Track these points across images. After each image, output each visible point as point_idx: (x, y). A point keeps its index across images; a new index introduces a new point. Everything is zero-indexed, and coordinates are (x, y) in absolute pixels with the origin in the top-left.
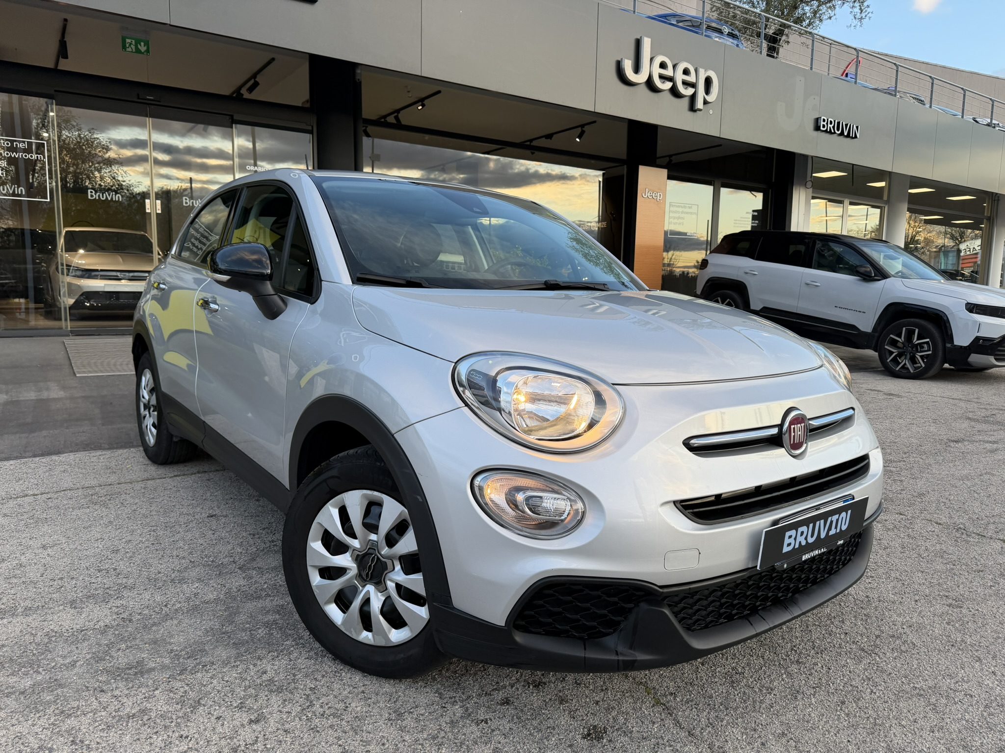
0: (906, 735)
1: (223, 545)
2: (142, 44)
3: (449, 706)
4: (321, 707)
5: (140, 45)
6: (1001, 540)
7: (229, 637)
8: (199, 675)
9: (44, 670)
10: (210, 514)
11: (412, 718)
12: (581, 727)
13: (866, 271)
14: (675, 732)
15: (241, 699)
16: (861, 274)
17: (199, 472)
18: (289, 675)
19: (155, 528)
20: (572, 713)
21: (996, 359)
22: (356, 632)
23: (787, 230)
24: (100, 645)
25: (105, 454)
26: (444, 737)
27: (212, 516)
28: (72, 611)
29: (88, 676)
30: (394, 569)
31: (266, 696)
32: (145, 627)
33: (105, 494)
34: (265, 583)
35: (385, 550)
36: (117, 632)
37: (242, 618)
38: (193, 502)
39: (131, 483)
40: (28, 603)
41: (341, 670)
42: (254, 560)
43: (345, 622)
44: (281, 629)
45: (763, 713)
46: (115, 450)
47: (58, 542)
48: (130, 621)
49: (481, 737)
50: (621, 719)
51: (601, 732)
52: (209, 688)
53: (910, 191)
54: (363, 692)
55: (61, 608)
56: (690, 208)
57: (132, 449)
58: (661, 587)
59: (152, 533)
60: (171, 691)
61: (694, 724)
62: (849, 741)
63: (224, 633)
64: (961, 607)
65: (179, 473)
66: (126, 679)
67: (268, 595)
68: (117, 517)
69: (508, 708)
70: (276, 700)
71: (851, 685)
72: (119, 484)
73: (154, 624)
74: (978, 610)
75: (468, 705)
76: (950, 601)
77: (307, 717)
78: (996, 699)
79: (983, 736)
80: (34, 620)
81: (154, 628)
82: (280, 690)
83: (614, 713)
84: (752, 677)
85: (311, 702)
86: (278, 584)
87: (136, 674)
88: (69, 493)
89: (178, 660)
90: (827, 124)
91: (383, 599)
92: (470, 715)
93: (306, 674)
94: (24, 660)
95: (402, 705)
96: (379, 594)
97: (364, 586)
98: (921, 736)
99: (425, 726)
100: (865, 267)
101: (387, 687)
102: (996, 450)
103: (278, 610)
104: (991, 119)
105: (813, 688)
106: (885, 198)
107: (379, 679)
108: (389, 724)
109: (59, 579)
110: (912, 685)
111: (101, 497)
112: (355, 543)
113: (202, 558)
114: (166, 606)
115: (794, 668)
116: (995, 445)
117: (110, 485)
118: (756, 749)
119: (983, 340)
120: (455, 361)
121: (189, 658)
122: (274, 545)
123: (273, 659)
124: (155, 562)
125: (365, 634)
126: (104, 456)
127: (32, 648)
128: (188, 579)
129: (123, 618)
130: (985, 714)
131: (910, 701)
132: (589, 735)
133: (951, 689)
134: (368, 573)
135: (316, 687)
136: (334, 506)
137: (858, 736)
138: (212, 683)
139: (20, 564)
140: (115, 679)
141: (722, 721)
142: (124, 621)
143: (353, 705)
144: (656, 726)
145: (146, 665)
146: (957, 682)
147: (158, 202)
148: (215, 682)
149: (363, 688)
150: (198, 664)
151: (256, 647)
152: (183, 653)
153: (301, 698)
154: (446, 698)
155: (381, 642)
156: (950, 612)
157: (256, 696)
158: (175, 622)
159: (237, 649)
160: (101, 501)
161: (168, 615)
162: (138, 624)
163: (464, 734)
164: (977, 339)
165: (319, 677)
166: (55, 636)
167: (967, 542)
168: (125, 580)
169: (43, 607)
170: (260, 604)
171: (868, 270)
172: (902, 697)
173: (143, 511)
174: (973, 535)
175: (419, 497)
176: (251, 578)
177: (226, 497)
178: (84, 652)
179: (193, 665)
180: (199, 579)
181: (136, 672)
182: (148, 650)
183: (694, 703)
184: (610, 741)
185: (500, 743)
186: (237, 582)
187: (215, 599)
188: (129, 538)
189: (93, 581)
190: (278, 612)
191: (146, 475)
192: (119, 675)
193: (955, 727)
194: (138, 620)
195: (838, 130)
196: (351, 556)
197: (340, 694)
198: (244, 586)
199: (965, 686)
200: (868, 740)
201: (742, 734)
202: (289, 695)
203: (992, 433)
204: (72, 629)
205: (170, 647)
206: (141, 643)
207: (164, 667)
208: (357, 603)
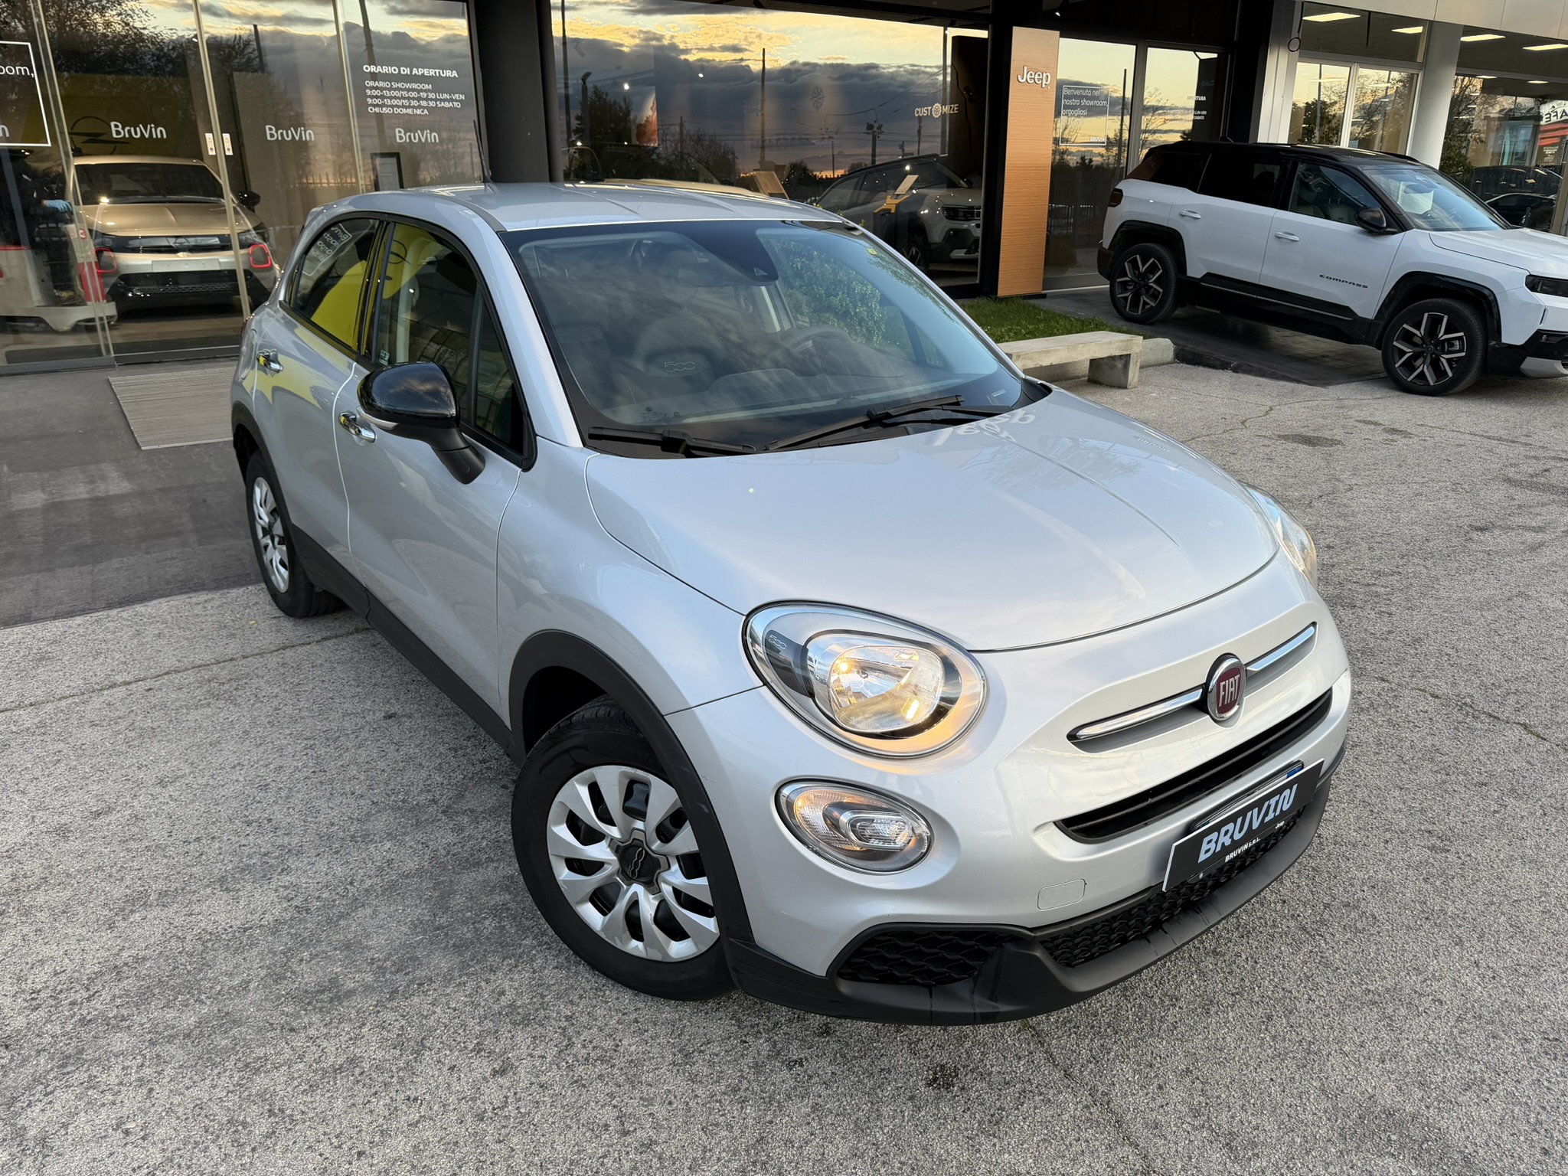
0: (1347, 1068)
1: (414, 770)
3: (750, 1039)
4: (584, 1046)
6: (1521, 724)
7: (446, 934)
8: (416, 999)
9: (208, 998)
10: (386, 712)
11: (704, 1060)
12: (926, 1068)
13: (1374, 218)
14: (1046, 1072)
15: (477, 1038)
16: (1366, 222)
17: (357, 631)
18: (535, 997)
19: (312, 743)
20: (913, 1046)
21: (1564, 365)
22: (621, 941)
23: (1251, 141)
24: (275, 954)
25: (213, 599)
26: (747, 1089)
27: (390, 717)
28: (225, 896)
29: (268, 1005)
30: (669, 867)
31: (510, 1032)
32: (329, 921)
33: (228, 677)
34: (483, 838)
35: (656, 845)
36: (293, 931)
37: (459, 901)
38: (359, 690)
39: (261, 654)
40: (160, 885)
41: (604, 986)
42: (461, 796)
43: (605, 928)
44: (515, 919)
45: (1163, 1039)
46: (225, 591)
47: (180, 773)
48: (307, 910)
49: (795, 1088)
50: (977, 1054)
51: (950, 1074)
52: (431, 1022)
53: (1464, 39)
54: (636, 1021)
55: (209, 891)
57: (250, 587)
58: (1031, 930)
59: (309, 751)
60: (384, 1028)
61: (1072, 1058)
62: (1272, 1080)
63: (438, 929)
64: (1448, 851)
65: (329, 634)
66: (321, 1010)
67: (490, 860)
68: (254, 721)
69: (828, 1041)
70: (522, 1037)
71: (1283, 989)
72: (244, 657)
73: (341, 916)
74: (1470, 855)
75: (776, 1038)
76: (1434, 841)
77: (567, 1063)
78: (1473, 1006)
79: (1448, 1066)
80: (174, 913)
81: (342, 923)
82: (526, 1021)
83: (968, 1045)
84: (1151, 979)
85: (569, 1039)
86: (501, 839)
87: (331, 1000)
88: (176, 678)
89: (384, 976)
91: (657, 903)
92: (778, 1053)
93: (558, 994)
94: (178, 981)
95: (689, 1040)
96: (651, 897)
97: (629, 885)
98: (1367, 1069)
99: (721, 1072)
100: (1373, 211)
101: (667, 1011)
102: (1541, 545)
103: (507, 886)
105: (1233, 995)
106: (1420, 59)
107: (656, 999)
108: (675, 1071)
109: (195, 841)
110: (1365, 986)
111: (223, 683)
112: (614, 832)
113: (388, 795)
114: (351, 883)
115: (1209, 963)
116: (1541, 535)
117: (232, 659)
118: (1151, 1094)
119: (1548, 335)
120: (746, 613)
121: (397, 972)
122: (487, 768)
123: (510, 970)
124: (322, 804)
125: (634, 943)
126: (211, 604)
127: (184, 961)
128: (375, 835)
129: (296, 907)
130: (1455, 1031)
131: (1358, 1014)
132: (935, 1080)
133: (1416, 992)
134: (634, 870)
135: (574, 1014)
136: (582, 783)
137: (1285, 1070)
138: (435, 1013)
139: (136, 816)
140: (305, 1010)
141: (1108, 1053)
142: (299, 912)
143: (625, 1042)
144: (1022, 1063)
145: (342, 985)
146: (1425, 980)
147: (227, 136)
148: (438, 1010)
149: (635, 1015)
150: (412, 981)
151: (485, 950)
152: (389, 963)
153: (556, 1032)
154: (746, 1026)
155: (655, 955)
156: (1431, 860)
157: (496, 1032)
158: (369, 911)
159: (460, 955)
160: (225, 692)
161: (357, 899)
162: (319, 916)
163: (774, 1084)
164: (1539, 333)
165: (576, 999)
166: (211, 940)
167: (1472, 730)
168: (287, 839)
169: (183, 889)
170: (480, 875)
171: (1378, 215)
172: (1349, 1006)
173: (289, 710)
174: (1483, 717)
175: (704, 807)
176: (462, 830)
177: (406, 679)
178: (254, 966)
179: (404, 984)
180: (390, 834)
181: (331, 998)
182: (341, 961)
183: (1072, 1025)
184: (963, 1088)
185: (820, 1096)
186: (444, 838)
187: (417, 869)
188: (278, 762)
189: (243, 842)
190: (507, 889)
191: (280, 640)
192: (309, 1003)
193: (1412, 1053)
194: (318, 909)
196: (609, 846)
197: (606, 1025)
198: (454, 844)
199: (1436, 985)
200: (1297, 1076)
201: (1135, 1071)
202: (540, 1029)
203: (1538, 510)
204: (231, 927)
205: (369, 954)
206: (329, 949)
207: (368, 989)
208: (621, 905)
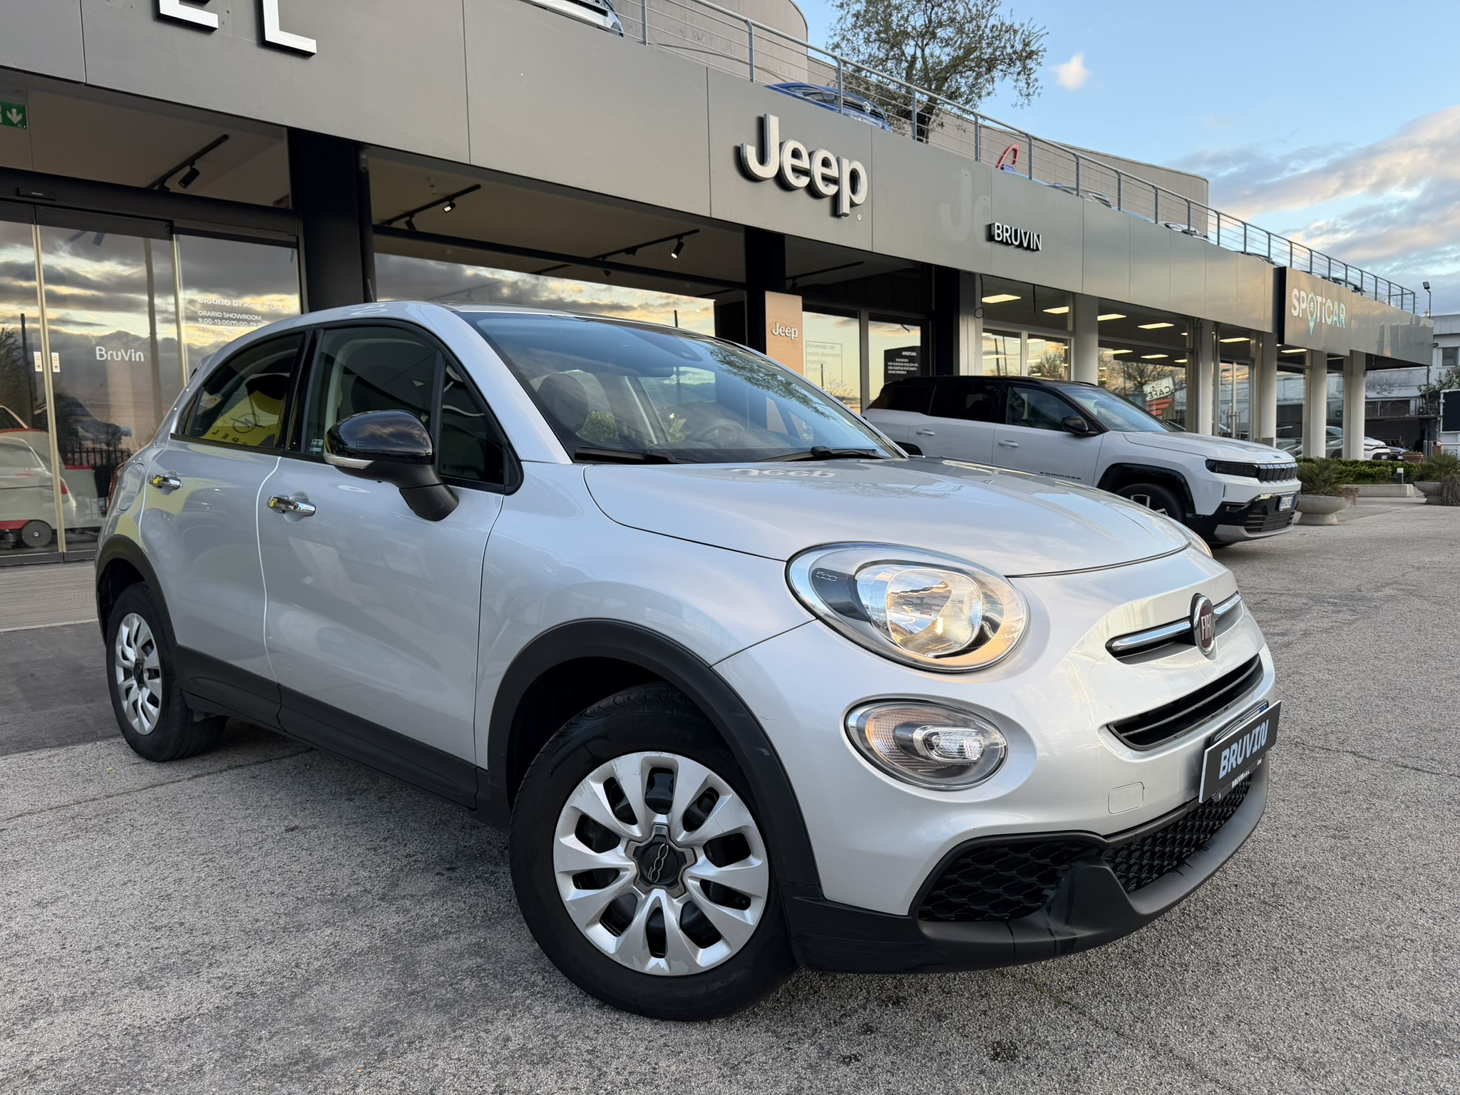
0: (1365, 997)
1: (334, 869)
2: (14, 111)
3: (795, 1046)
4: (618, 1073)
5: (11, 113)
6: (1351, 752)
7: (424, 998)
8: (410, 1057)
9: (153, 1086)
10: (287, 826)
11: (753, 1069)
12: (983, 1047)
13: (1077, 424)
14: (1100, 1034)
15: (494, 1081)
16: (1071, 427)
17: (230, 768)
18: (546, 1038)
19: (211, 856)
20: (961, 1030)
21: (1247, 530)
22: (640, 960)
23: (955, 374)
24: (225, 1037)
25: (57, 754)
26: (811, 1087)
27: (293, 829)
28: (148, 994)
29: (232, 1083)
30: (696, 861)
31: (530, 1071)
32: (281, 1001)
33: (94, 814)
34: (433, 915)
35: (682, 836)
36: (241, 1015)
37: (426, 969)
38: (249, 811)
39: (128, 793)
40: (64, 991)
41: (618, 1020)
42: (395, 885)
43: (620, 950)
44: (496, 976)
45: (1192, 996)
46: (70, 747)
47: (60, 895)
48: (253, 995)
49: (860, 1079)
50: (1026, 1029)
51: (1009, 1048)
52: (436, 1073)
53: (1101, 318)
54: (666, 1045)
55: (126, 991)
56: (832, 348)
57: (98, 743)
58: (1106, 837)
59: (209, 864)
60: (381, 1086)
61: (1118, 1021)
62: (1307, 1014)
63: (412, 994)
64: (1349, 837)
65: (199, 772)
66: (299, 1080)
67: (447, 933)
68: (136, 846)
69: (875, 1038)
70: (545, 1073)
71: (1274, 947)
72: (108, 797)
73: (294, 996)
74: (1367, 839)
75: (821, 1041)
76: (1332, 832)
77: (606, 1090)
78: (1440, 940)
79: (1449, 985)
80: (92, 1015)
81: (297, 1001)
82: (544, 1060)
83: (1013, 1023)
84: (1154, 953)
85: (599, 1070)
86: (453, 915)
87: (309, 1069)
88: (34, 819)
89: (364, 1041)
90: (1002, 232)
91: (681, 905)
92: (829, 1054)
93: (570, 1032)
94: (111, 1075)
95: (730, 1055)
96: (675, 899)
97: (648, 892)
98: (1382, 995)
99: (776, 1077)
100: (1074, 419)
101: (696, 1033)
102: (1290, 643)
103: (475, 952)
104: (1189, 225)
105: (1233, 956)
106: (1070, 328)
107: (680, 1024)
108: (727, 1083)
109: (95, 949)
110: (1341, 937)
111: (90, 819)
112: (636, 831)
113: (313, 891)
114: (297, 966)
115: (1197, 935)
116: (1286, 638)
117: (94, 800)
118: (1206, 1040)
119: (1230, 506)
120: (787, 559)
121: (379, 1035)
122: (415, 861)
123: (509, 1019)
124: (241, 905)
125: (653, 961)
126: (57, 758)
127: (112, 1056)
128: (309, 924)
129: (238, 993)
130: (1438, 959)
131: (1349, 957)
132: (997, 1054)
133: (1386, 936)
134: (655, 872)
135: (595, 1047)
136: (596, 780)
137: (1314, 1006)
138: (437, 1065)
139: (16, 935)
140: (281, 1082)
141: (1149, 1013)
142: (243, 997)
143: (663, 1064)
144: (1073, 1031)
145: (317, 1055)
146: (1389, 927)
147: (55, 355)
148: (440, 1062)
149: (663, 1040)
150: (400, 1041)
151: (473, 1006)
152: (366, 1030)
153: (582, 1066)
154: (784, 1036)
155: (681, 969)
156: (1339, 845)
157: (515, 1073)
158: (326, 988)
159: (446, 1013)
160: (94, 826)
161: (308, 979)
162: (267, 998)
163: (836, 1079)
164: (1224, 505)
165: (591, 1034)
166: (142, 1034)
167: (1315, 759)
168: (207, 939)
169: (93, 993)
170: (442, 945)
171: (1079, 422)
172: (1338, 952)
173: (175, 833)
174: (1317, 750)
175: (763, 750)
176: (408, 911)
177: (298, 799)
178: (203, 1050)
179: (391, 1045)
180: (326, 922)
181: (308, 1068)
182: (308, 1034)
183: (1103, 995)
184: (1028, 1058)
185: (890, 1083)
186: (389, 919)
187: (369, 947)
188: (176, 875)
189: (155, 945)
190: (477, 954)
191: (146, 780)
192: (283, 1076)
193: (1412, 979)
194: (265, 993)
195: (1016, 240)
196: (625, 851)
197: (634, 1053)
198: (404, 923)
199: (1400, 929)
200: (1326, 1008)
201: (1181, 1024)
202: (564, 1065)
203: (1274, 623)
204: (163, 1019)
205: (341, 1025)
206: (290, 1025)
207: (348, 1055)
208: (640, 918)
